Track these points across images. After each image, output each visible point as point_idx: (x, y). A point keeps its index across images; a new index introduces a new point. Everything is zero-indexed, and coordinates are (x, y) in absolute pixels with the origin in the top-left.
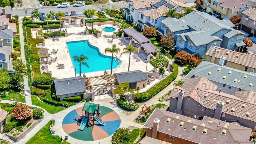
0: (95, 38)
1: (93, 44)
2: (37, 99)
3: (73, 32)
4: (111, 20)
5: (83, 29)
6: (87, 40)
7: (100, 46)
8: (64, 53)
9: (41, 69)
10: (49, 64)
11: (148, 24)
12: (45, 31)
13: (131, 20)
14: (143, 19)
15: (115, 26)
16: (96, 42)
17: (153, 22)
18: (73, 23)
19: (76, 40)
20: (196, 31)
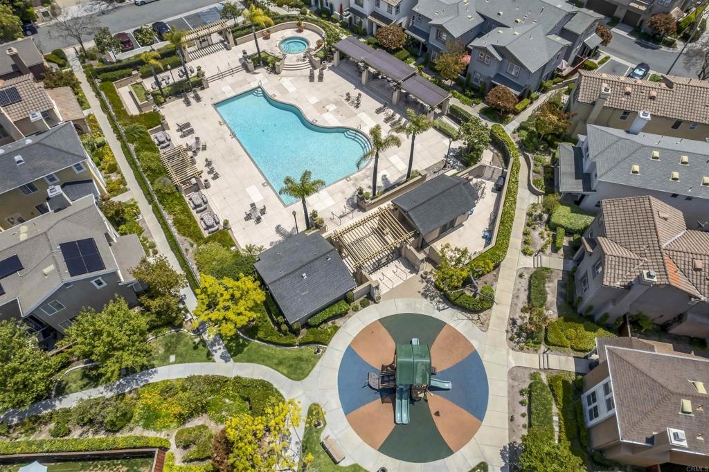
0: (273, 76)
1: (279, 98)
3: (216, 72)
4: (289, 18)
5: (233, 56)
6: (259, 87)
7: (296, 99)
8: (225, 141)
9: (194, 212)
10: (207, 188)
11: (374, 14)
12: (149, 84)
13: (325, 6)
14: (362, 6)
15: (300, 31)
16: (284, 91)
17: (390, 11)
18: (204, 44)
19: (233, 94)
20: (505, 26)
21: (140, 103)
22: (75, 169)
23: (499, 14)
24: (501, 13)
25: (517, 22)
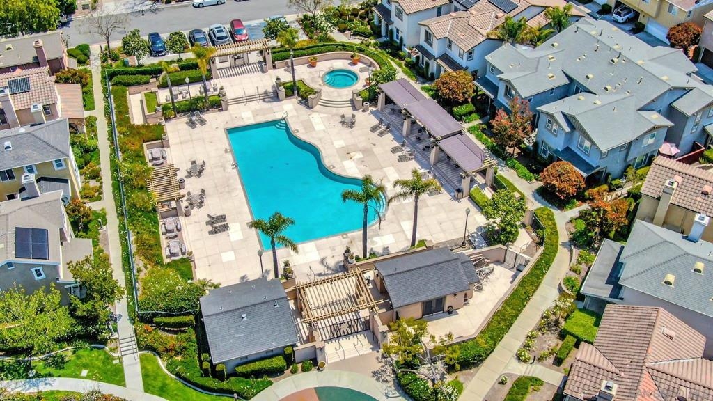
0: (303, 108)
1: (303, 135)
2: (159, 367)
3: (240, 94)
4: (344, 47)
5: (267, 81)
6: (284, 119)
7: (320, 140)
8: (224, 170)
9: (163, 238)
10: (186, 216)
11: (446, 58)
12: (163, 96)
13: (395, 38)
14: (431, 45)
15: (354, 64)
16: (309, 127)
17: (461, 56)
18: (238, 62)
19: (251, 122)
20: (589, 92)
21: (146, 114)
22: (55, 164)
23: (587, 77)
24: (590, 76)
25: (606, 89)
